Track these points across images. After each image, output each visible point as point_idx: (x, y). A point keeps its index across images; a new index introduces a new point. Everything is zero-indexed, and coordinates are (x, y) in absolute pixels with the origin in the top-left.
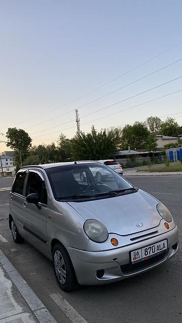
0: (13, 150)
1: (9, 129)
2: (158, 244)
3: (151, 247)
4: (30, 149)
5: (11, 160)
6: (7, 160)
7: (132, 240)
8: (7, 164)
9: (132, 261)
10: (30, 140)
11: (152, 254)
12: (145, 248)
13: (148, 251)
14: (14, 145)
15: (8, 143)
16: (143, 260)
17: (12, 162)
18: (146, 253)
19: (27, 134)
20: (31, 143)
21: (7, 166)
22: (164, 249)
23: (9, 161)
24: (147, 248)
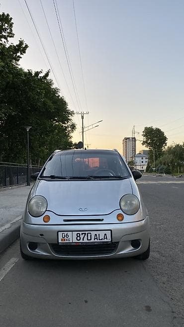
0: (148, 149)
1: (146, 128)
2: (97, 233)
3: (85, 234)
4: (165, 148)
5: (146, 158)
6: (142, 158)
7: (65, 221)
8: (142, 162)
9: (60, 241)
10: (165, 139)
11: (86, 240)
12: (78, 232)
13: (82, 237)
14: (149, 144)
15: (144, 142)
16: (73, 244)
17: (147, 160)
18: (78, 238)
19: (163, 134)
20: (166, 142)
21: (143, 164)
22: (105, 240)
23: (144, 160)
24: (81, 233)
